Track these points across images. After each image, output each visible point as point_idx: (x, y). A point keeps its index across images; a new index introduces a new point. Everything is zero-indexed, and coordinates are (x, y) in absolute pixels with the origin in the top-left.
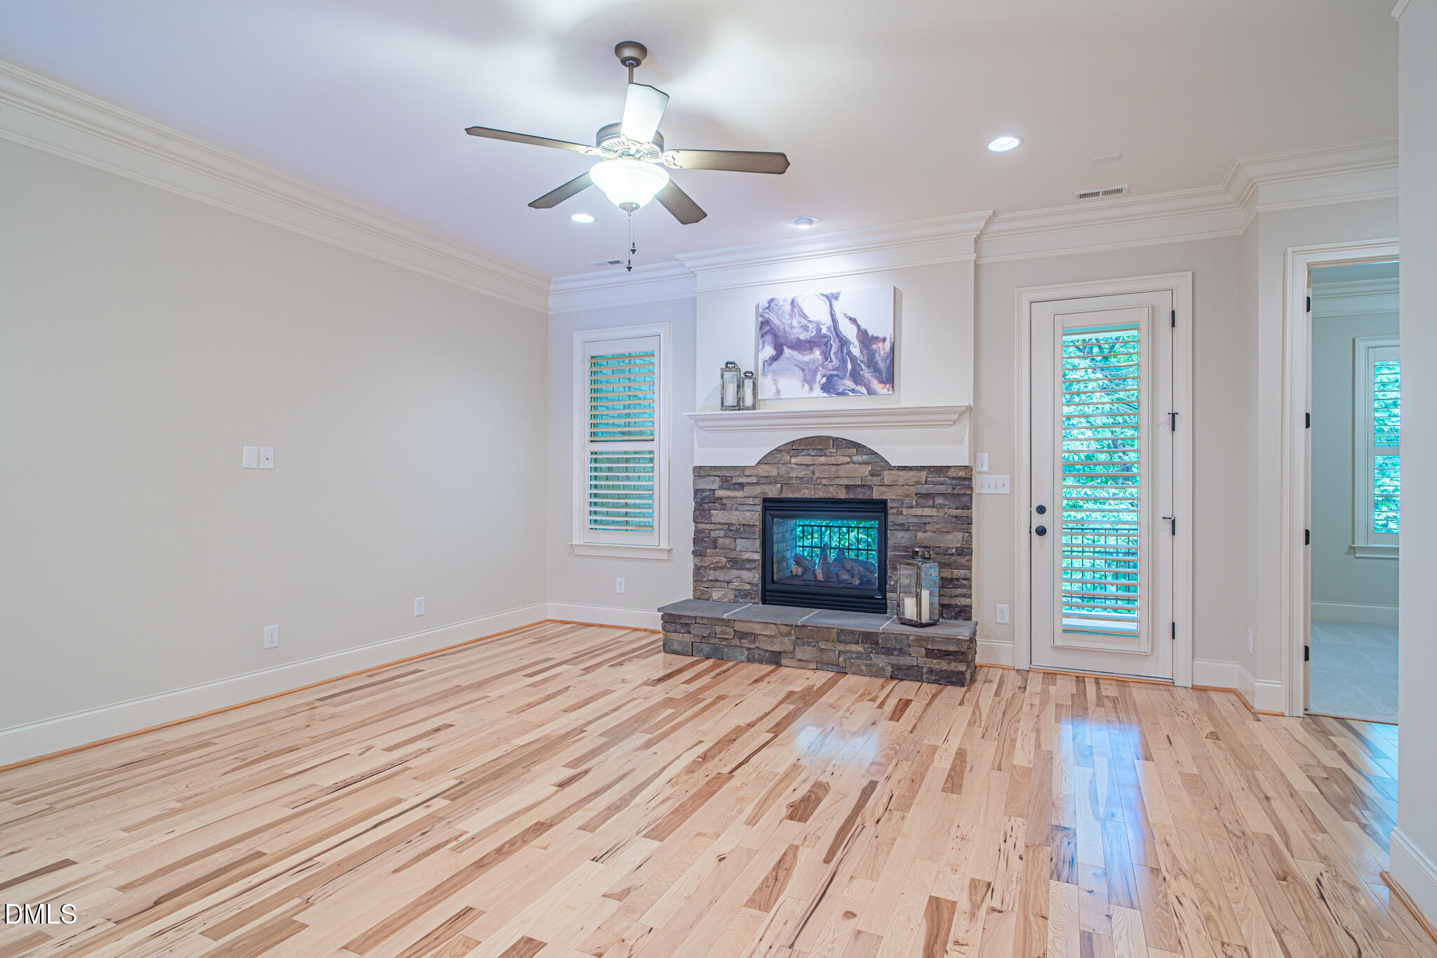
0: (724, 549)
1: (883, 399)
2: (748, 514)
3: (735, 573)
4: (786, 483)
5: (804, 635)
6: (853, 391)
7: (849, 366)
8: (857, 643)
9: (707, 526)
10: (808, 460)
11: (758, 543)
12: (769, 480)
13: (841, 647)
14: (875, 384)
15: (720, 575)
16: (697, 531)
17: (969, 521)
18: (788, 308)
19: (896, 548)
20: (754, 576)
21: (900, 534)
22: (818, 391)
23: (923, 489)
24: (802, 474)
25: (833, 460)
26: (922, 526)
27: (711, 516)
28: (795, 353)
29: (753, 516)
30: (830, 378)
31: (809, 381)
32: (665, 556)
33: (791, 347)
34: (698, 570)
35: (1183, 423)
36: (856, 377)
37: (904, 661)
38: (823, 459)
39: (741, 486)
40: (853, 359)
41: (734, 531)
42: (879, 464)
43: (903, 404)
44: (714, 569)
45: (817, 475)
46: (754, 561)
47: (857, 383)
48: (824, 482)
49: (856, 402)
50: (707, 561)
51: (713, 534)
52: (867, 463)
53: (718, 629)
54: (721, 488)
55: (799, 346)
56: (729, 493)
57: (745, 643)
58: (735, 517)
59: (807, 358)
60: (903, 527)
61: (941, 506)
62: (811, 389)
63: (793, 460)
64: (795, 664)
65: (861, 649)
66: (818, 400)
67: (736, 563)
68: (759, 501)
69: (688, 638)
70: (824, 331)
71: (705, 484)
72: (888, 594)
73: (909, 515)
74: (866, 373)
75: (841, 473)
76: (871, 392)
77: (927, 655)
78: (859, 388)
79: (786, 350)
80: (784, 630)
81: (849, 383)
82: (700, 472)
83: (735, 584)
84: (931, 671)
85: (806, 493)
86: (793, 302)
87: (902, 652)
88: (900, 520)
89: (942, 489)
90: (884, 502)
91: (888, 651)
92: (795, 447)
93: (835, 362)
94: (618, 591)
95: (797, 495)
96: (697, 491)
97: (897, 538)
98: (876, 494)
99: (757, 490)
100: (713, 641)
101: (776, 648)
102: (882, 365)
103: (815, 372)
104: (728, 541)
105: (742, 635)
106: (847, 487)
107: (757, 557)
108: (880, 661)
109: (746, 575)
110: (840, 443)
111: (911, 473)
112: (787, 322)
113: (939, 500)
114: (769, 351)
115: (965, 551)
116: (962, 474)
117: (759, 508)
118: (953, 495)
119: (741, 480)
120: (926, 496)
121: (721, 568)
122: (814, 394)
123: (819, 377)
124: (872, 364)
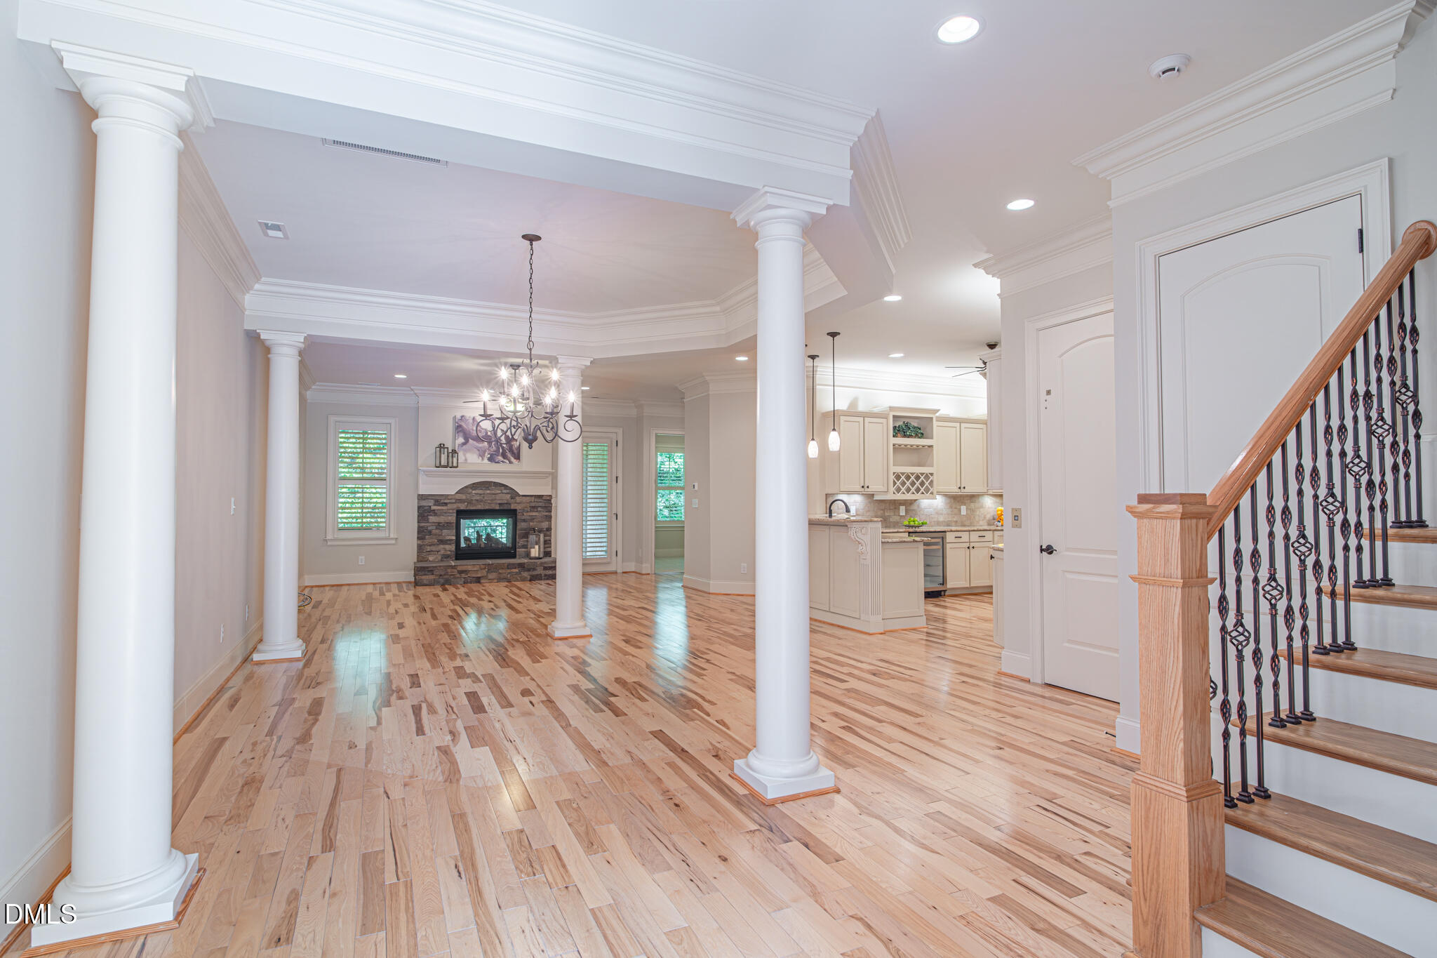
0: (436, 535)
1: (515, 466)
2: (450, 518)
3: (442, 546)
4: (470, 502)
5: (490, 569)
6: (503, 462)
7: (501, 451)
8: (515, 568)
9: (426, 524)
10: (480, 492)
11: (454, 531)
12: (461, 501)
13: (509, 571)
14: (512, 459)
15: (433, 548)
16: (419, 527)
17: (551, 517)
18: (471, 421)
19: (521, 530)
20: (453, 547)
21: (523, 524)
22: (486, 461)
23: (533, 504)
24: (478, 498)
25: (493, 492)
26: (532, 519)
27: (428, 519)
28: (475, 442)
29: (453, 519)
30: (491, 455)
31: (482, 456)
32: (393, 542)
33: (473, 439)
34: (420, 548)
35: (620, 480)
36: (504, 456)
37: (535, 573)
38: (488, 492)
39: (446, 504)
40: (503, 448)
41: (440, 526)
42: (514, 494)
43: (524, 469)
44: (430, 546)
45: (486, 498)
46: (452, 540)
47: (504, 458)
48: (489, 502)
49: (504, 467)
50: (426, 542)
51: (429, 528)
52: (508, 493)
53: (449, 570)
54: (435, 505)
55: (478, 439)
56: (439, 508)
57: (463, 575)
58: (442, 519)
59: (481, 445)
60: (524, 521)
61: (540, 511)
62: (483, 459)
63: (474, 492)
64: (488, 581)
65: (517, 571)
66: (485, 464)
67: (442, 542)
68: (455, 511)
69: (432, 577)
70: (489, 433)
71: (424, 503)
72: (518, 550)
73: (526, 516)
74: (509, 455)
75: (497, 498)
76: (510, 462)
77: (544, 569)
78: (505, 460)
79: (470, 440)
80: (483, 567)
81: (500, 458)
82: (421, 497)
83: (442, 552)
84: (545, 575)
85: (479, 507)
86: (474, 418)
87: (534, 569)
88: (523, 518)
89: (540, 504)
90: (515, 510)
91: (529, 570)
92: (475, 486)
93: (494, 448)
94: (360, 563)
95: (474, 508)
96: (419, 508)
97: (522, 525)
98: (513, 507)
99: (455, 506)
100: (446, 577)
101: (479, 575)
102: (516, 451)
103: (485, 452)
104: (437, 531)
105: (461, 572)
106: (500, 504)
107: (454, 538)
108: (526, 574)
109: (447, 547)
110: (497, 484)
111: (528, 498)
112: (470, 428)
113: (539, 509)
114: (461, 440)
115: (549, 529)
116: (548, 498)
117: (455, 515)
118: (545, 507)
119: (446, 501)
120: (533, 507)
121: (434, 545)
122: (484, 462)
123: (486, 454)
124: (511, 450)
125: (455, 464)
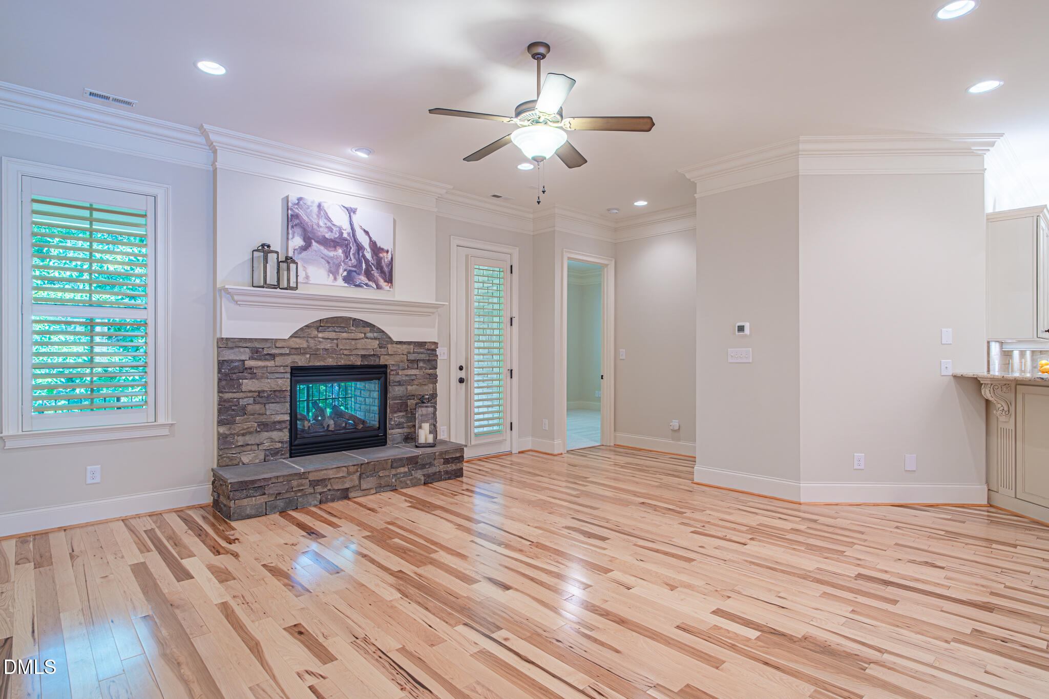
0: (253, 414)
1: (386, 294)
2: (280, 381)
3: (265, 435)
4: (315, 354)
5: (364, 470)
6: (367, 285)
7: (364, 266)
8: (404, 466)
9: (235, 395)
10: (332, 335)
11: (288, 405)
12: (298, 351)
13: (393, 472)
14: (382, 282)
15: (249, 439)
16: (221, 402)
17: (435, 376)
18: (315, 209)
19: (395, 398)
20: (285, 435)
21: (397, 388)
22: (340, 282)
23: (412, 357)
24: (328, 346)
25: (352, 336)
26: (411, 382)
27: (240, 385)
28: (322, 248)
29: (284, 383)
30: (350, 272)
31: (334, 272)
32: (166, 431)
33: (317, 242)
34: (224, 441)
35: (515, 321)
36: (369, 275)
37: (431, 470)
38: (345, 335)
39: (273, 356)
40: (367, 261)
41: (261, 397)
42: (384, 339)
43: (397, 298)
44: (243, 435)
45: (341, 347)
46: (284, 422)
47: (369, 280)
48: (346, 352)
49: (368, 293)
50: (237, 428)
51: (242, 402)
52: (375, 339)
53: (294, 483)
54: (251, 358)
55: (325, 242)
56: (260, 363)
57: (319, 489)
58: (266, 385)
59: (332, 254)
60: (400, 383)
61: (421, 368)
62: (335, 279)
63: (320, 335)
64: (360, 493)
65: (406, 470)
66: (339, 288)
67: (265, 426)
68: (289, 370)
69: (261, 500)
70: (345, 235)
71: (229, 355)
72: (389, 432)
73: (402, 375)
74: (376, 273)
75: (359, 346)
76: (379, 287)
77: (444, 464)
78: (370, 283)
79: (314, 243)
80: (352, 469)
81: (363, 279)
82: (225, 344)
83: (267, 445)
85: (330, 362)
86: (319, 206)
87: (431, 464)
88: (398, 378)
89: (422, 356)
90: (385, 366)
91: (423, 466)
92: (321, 325)
93: (354, 261)
94: (89, 481)
95: (322, 363)
96: (221, 364)
97: (395, 391)
98: (382, 361)
99: (289, 361)
100: (288, 495)
101: (347, 486)
102: (386, 269)
103: (339, 266)
104: (257, 407)
105: (314, 483)
106: (363, 356)
107: (287, 418)
108: (419, 474)
109: (276, 435)
110: (357, 323)
111: (405, 346)
112: (315, 221)
113: (421, 364)
114: (297, 241)
115: (433, 396)
116: (433, 347)
117: (289, 376)
118: (429, 360)
119: (274, 351)
120: (412, 361)
121: (251, 433)
122: (336, 283)
123: (341, 271)
124: (379, 266)
125: (293, 284)
